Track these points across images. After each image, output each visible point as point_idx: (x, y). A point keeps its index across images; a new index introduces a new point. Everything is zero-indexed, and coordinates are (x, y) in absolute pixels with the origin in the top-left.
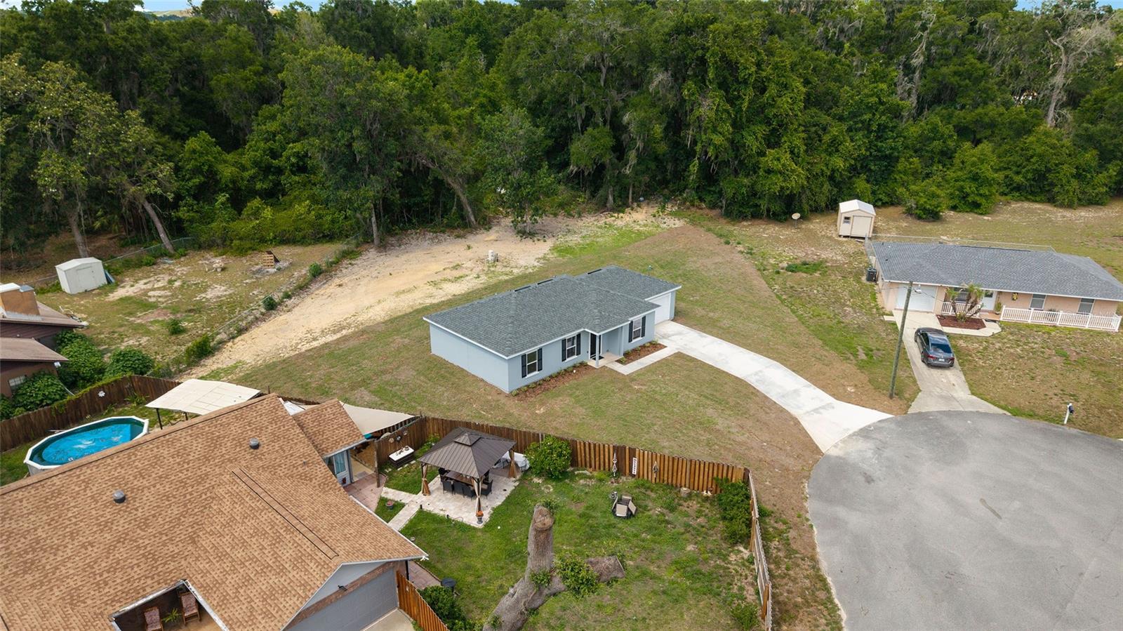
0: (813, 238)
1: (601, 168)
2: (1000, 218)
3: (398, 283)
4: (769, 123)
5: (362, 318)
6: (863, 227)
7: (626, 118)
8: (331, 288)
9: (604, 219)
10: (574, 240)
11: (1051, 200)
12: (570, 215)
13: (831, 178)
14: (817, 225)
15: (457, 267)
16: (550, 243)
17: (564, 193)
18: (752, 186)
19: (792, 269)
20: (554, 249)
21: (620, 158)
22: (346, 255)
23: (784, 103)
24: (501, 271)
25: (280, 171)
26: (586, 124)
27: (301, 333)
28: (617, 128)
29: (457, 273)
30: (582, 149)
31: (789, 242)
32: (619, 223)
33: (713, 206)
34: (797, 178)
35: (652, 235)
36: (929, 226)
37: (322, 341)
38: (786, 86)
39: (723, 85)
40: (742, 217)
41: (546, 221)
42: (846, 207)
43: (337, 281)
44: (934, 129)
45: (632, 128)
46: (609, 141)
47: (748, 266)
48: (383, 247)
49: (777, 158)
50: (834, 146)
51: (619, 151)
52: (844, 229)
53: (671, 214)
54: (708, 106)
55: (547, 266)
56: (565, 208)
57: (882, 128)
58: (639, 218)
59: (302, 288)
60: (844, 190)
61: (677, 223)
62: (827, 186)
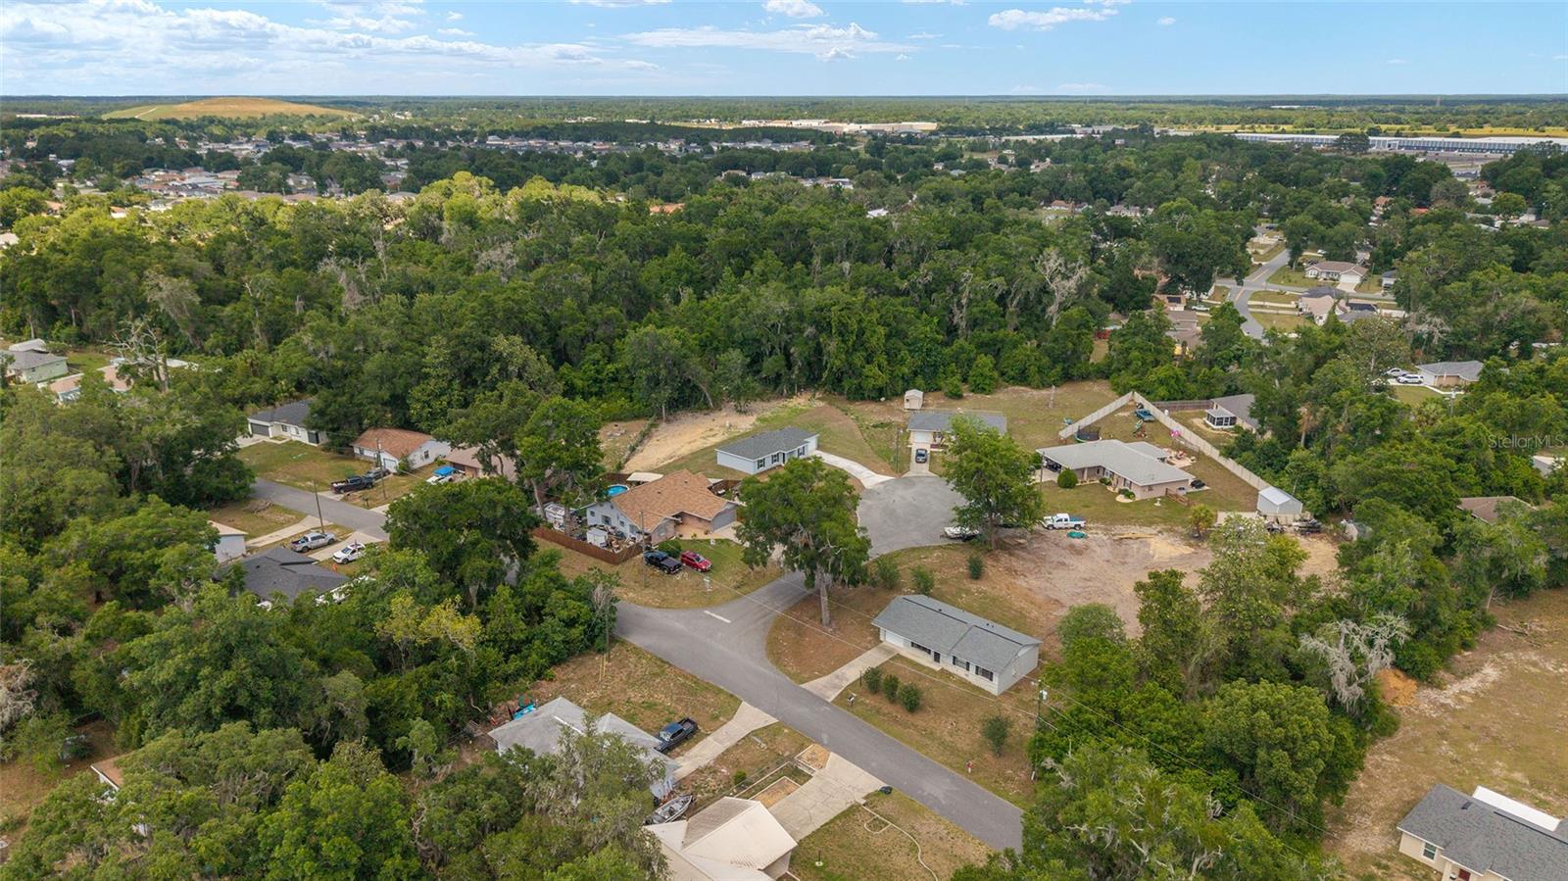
0: (891, 411)
1: (779, 376)
2: (996, 396)
3: (687, 438)
4: (866, 350)
5: (679, 453)
6: (917, 405)
7: (792, 351)
8: (653, 441)
9: (782, 403)
10: (768, 414)
11: (1029, 385)
12: (763, 400)
13: (903, 378)
14: (895, 404)
15: (711, 430)
16: (755, 417)
17: (758, 387)
18: (860, 384)
19: (875, 426)
20: (758, 419)
21: (790, 369)
22: (652, 425)
23: (874, 341)
24: (735, 432)
25: (601, 381)
26: (771, 354)
27: (655, 460)
28: (788, 355)
29: (712, 433)
30: (770, 365)
31: (879, 413)
32: (790, 405)
33: (841, 394)
34: (882, 379)
35: (807, 410)
36: (954, 402)
37: (666, 463)
38: (875, 331)
39: (841, 334)
40: (855, 400)
41: (753, 405)
42: (909, 394)
43: (655, 439)
44: (962, 348)
45: (795, 355)
46: (784, 363)
47: (854, 425)
48: (668, 421)
49: (871, 370)
50: (902, 362)
51: (789, 366)
52: (907, 405)
53: (819, 399)
54: (832, 345)
55: (756, 429)
56: (760, 396)
57: (929, 350)
58: (800, 401)
59: (641, 442)
60: (909, 383)
61: (822, 404)
62: (901, 382)
